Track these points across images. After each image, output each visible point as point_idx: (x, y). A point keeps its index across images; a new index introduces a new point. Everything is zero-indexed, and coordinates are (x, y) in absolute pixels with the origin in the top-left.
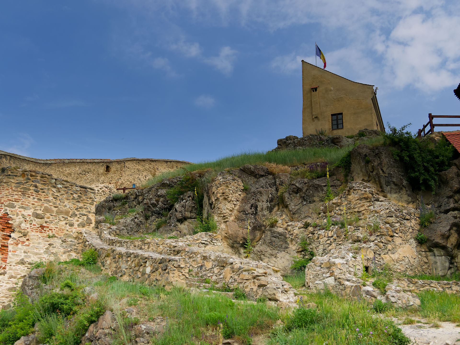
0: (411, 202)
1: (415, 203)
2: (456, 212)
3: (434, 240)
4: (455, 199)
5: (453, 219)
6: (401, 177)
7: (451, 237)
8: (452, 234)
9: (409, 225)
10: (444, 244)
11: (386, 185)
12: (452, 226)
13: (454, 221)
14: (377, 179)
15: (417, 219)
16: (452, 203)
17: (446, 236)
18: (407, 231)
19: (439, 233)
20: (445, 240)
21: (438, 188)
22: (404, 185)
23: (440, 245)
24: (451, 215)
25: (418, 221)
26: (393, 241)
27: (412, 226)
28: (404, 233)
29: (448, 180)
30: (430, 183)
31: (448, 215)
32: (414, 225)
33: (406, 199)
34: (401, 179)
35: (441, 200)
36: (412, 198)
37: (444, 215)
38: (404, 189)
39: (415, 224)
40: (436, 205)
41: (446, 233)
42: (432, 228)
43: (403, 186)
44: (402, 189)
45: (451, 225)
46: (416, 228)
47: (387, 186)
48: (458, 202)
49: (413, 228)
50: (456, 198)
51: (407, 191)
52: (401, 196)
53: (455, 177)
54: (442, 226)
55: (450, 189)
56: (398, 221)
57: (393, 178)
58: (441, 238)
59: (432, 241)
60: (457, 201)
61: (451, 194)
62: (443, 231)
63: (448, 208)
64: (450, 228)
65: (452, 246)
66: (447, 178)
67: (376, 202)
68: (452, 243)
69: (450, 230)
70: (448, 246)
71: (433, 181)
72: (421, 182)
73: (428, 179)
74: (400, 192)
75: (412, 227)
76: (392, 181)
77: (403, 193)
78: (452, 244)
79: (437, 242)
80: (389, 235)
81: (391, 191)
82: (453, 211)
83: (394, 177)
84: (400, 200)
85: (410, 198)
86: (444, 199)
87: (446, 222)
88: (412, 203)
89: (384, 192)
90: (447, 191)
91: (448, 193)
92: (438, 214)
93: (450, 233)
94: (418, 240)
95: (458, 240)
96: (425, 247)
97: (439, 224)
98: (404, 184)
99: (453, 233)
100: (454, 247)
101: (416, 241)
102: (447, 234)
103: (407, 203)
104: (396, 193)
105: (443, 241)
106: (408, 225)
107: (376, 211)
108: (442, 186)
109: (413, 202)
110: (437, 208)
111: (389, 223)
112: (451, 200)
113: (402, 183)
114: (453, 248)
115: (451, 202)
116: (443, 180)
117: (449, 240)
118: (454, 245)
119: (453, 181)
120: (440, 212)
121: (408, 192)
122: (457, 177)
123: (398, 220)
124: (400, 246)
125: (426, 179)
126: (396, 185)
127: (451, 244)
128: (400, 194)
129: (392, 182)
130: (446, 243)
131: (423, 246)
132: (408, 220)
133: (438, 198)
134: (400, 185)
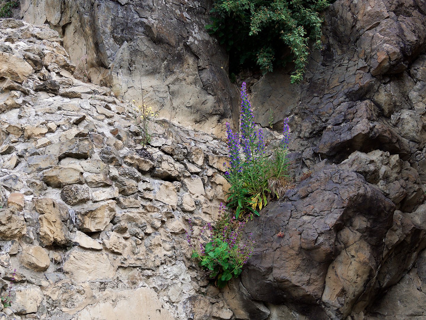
0: (212, 115)
1: (228, 121)
2: (376, 155)
3: (270, 270)
4: (377, 105)
5: (360, 181)
6: (185, 14)
7: (340, 258)
8: (346, 246)
9: (172, 200)
10: (310, 290)
11: (115, 39)
12: (350, 213)
13: (361, 191)
14: (86, 17)
15: (220, 179)
16: (365, 115)
17: (320, 255)
18: (156, 229)
19: (295, 240)
20: (314, 271)
21: (323, 65)
22: (194, 49)
23: (295, 294)
24: (354, 167)
25: (219, 188)
26: (60, 270)
27: (187, 207)
28: (136, 235)
29: (358, 26)
30: (289, 37)
31: (344, 167)
32: (197, 204)
33: (192, 103)
34: (181, 20)
35: (325, 107)
36: (219, 101)
37: (329, 166)
38: (191, 60)
39: (202, 199)
40: (306, 127)
41: (321, 239)
42: (270, 220)
43: (188, 48)
44: (180, 59)
45: (347, 209)
46: (207, 219)
47: (120, 41)
48: (389, 117)
49: (188, 216)
50: (382, 97)
51: (200, 70)
52: (173, 88)
53: (386, 14)
54: (308, 210)
55: (361, 63)
56: (114, 179)
57: (147, 14)
58: (298, 262)
59: (264, 276)
60: (387, 111)
61: (367, 80)
62: (311, 232)
63: (346, 136)
64: (341, 218)
65: (342, 299)
66: (356, 20)
67: (43, 95)
68: (346, 285)
69: (338, 228)
70: (325, 298)
71: (301, 29)
72: (254, 30)
73: (282, 25)
74: (172, 72)
75: (184, 211)
76: (142, 23)
77: (181, 76)
78: (343, 292)
79: (283, 281)
80: (41, 238)
81: (131, 63)
82: (366, 150)
83: (151, 10)
84: (167, 103)
85: (211, 99)
86: (335, 102)
87: (328, 195)
88: (216, 118)
89: (106, 68)
90: (352, 70)
91: (353, 80)
92: (308, 163)
93: (337, 240)
94: (205, 268)
95: (370, 276)
96: (235, 303)
97: (300, 204)
98: (191, 39)
99: (351, 240)
100: (354, 303)
101: (194, 274)
102: (326, 247)
103: (197, 117)
104: (153, 72)
105: (306, 278)
106: (166, 200)
107: (23, 130)
108: (337, 53)
109: (223, 116)
110: (307, 138)
111: (59, 186)
112: (363, 106)
113: (183, 39)
114: (345, 309)
115: (359, 113)
116: (342, 29)
117: (331, 273)
118: (350, 296)
119: (378, 29)
120: (315, 155)
121: (205, 75)
122: (393, 15)
123: (114, 172)
124: (96, 293)
125: (278, 22)
126: (157, 41)
127: (338, 290)
128: (171, 79)
129: (141, 29)
130: (319, 284)
131: (226, 295)
132: (169, 178)
133: (316, 100)
134: (173, 41)
